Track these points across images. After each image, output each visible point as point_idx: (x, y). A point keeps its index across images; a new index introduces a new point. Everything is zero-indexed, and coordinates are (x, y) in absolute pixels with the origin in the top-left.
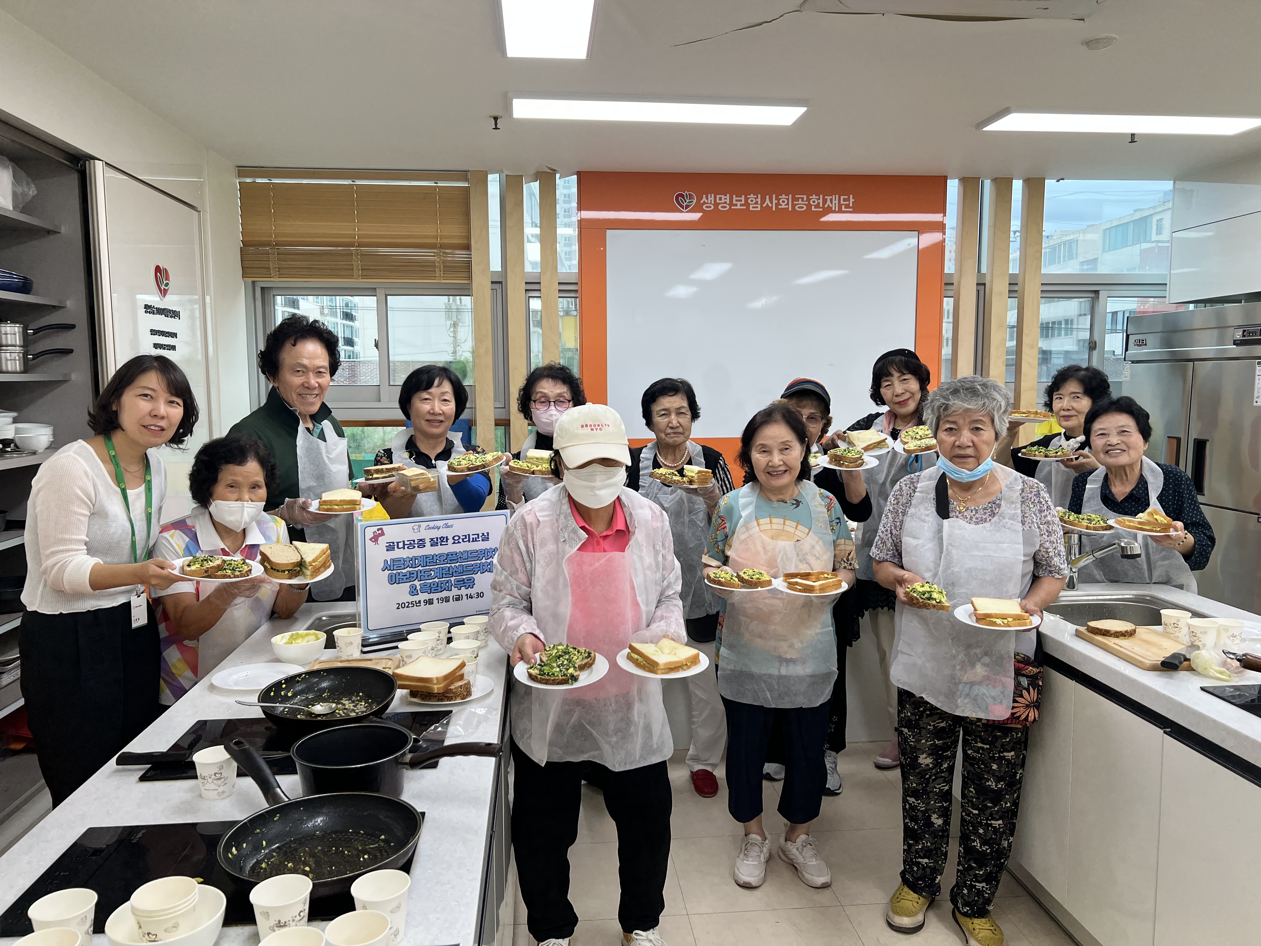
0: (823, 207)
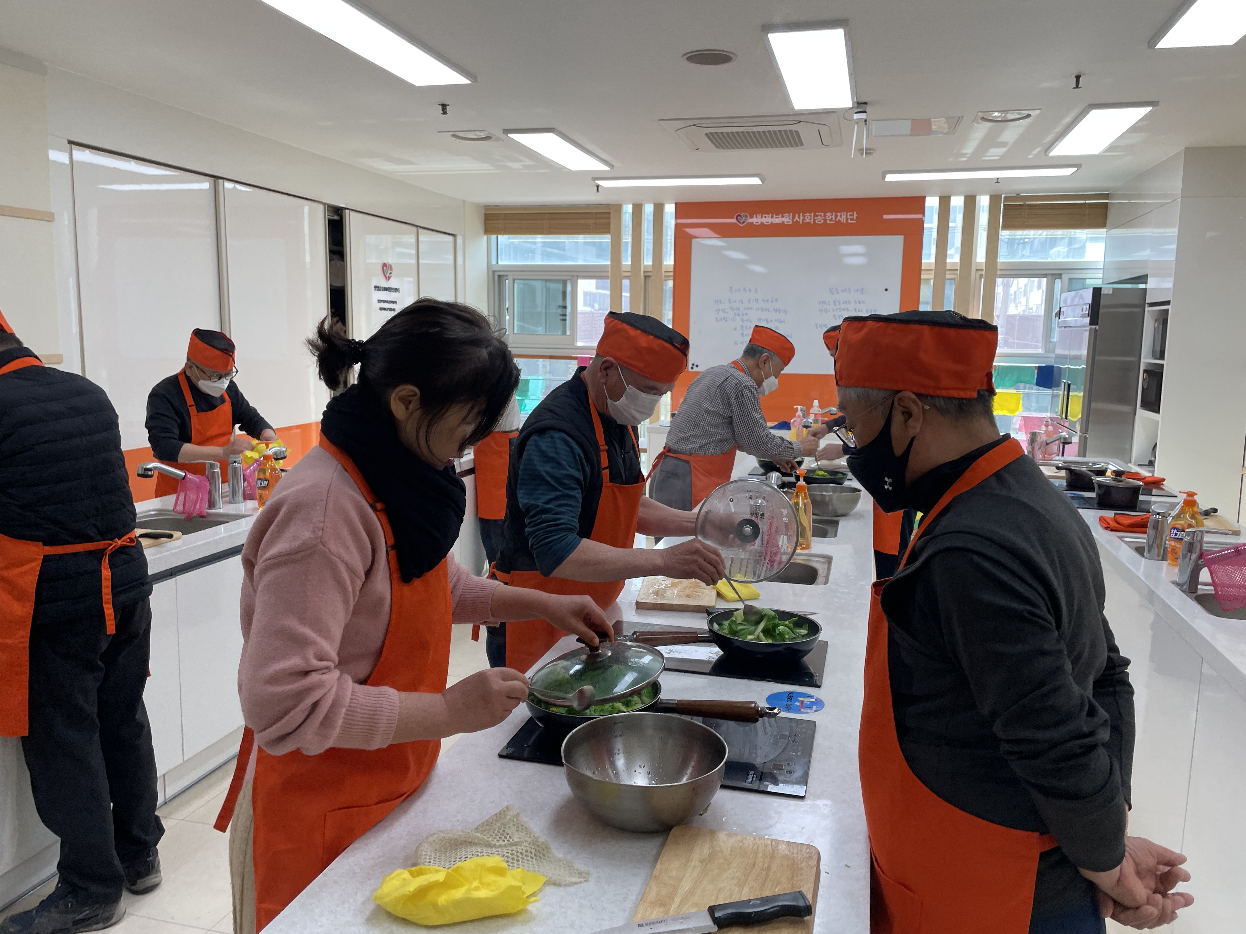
0: (835, 221)
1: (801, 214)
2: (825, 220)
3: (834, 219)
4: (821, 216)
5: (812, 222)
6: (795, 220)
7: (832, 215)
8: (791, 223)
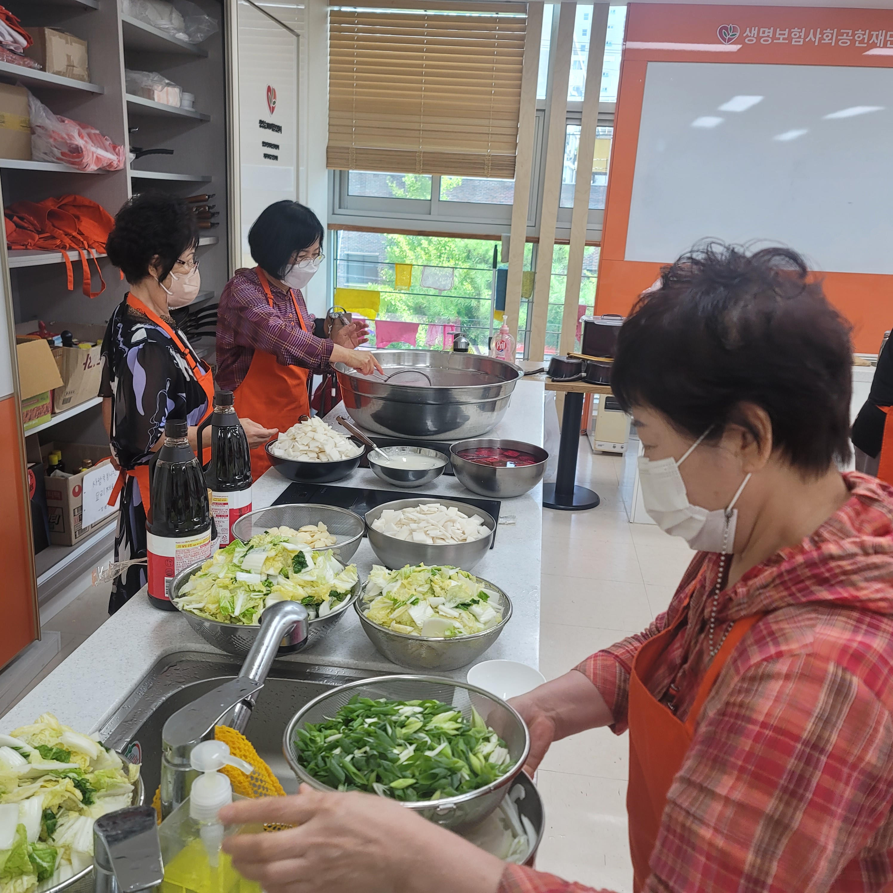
0: (868, 43)
1: (819, 30)
2: (853, 41)
3: (866, 41)
4: (848, 33)
5: (833, 44)
6: (807, 40)
7: (865, 34)
8: (801, 43)
